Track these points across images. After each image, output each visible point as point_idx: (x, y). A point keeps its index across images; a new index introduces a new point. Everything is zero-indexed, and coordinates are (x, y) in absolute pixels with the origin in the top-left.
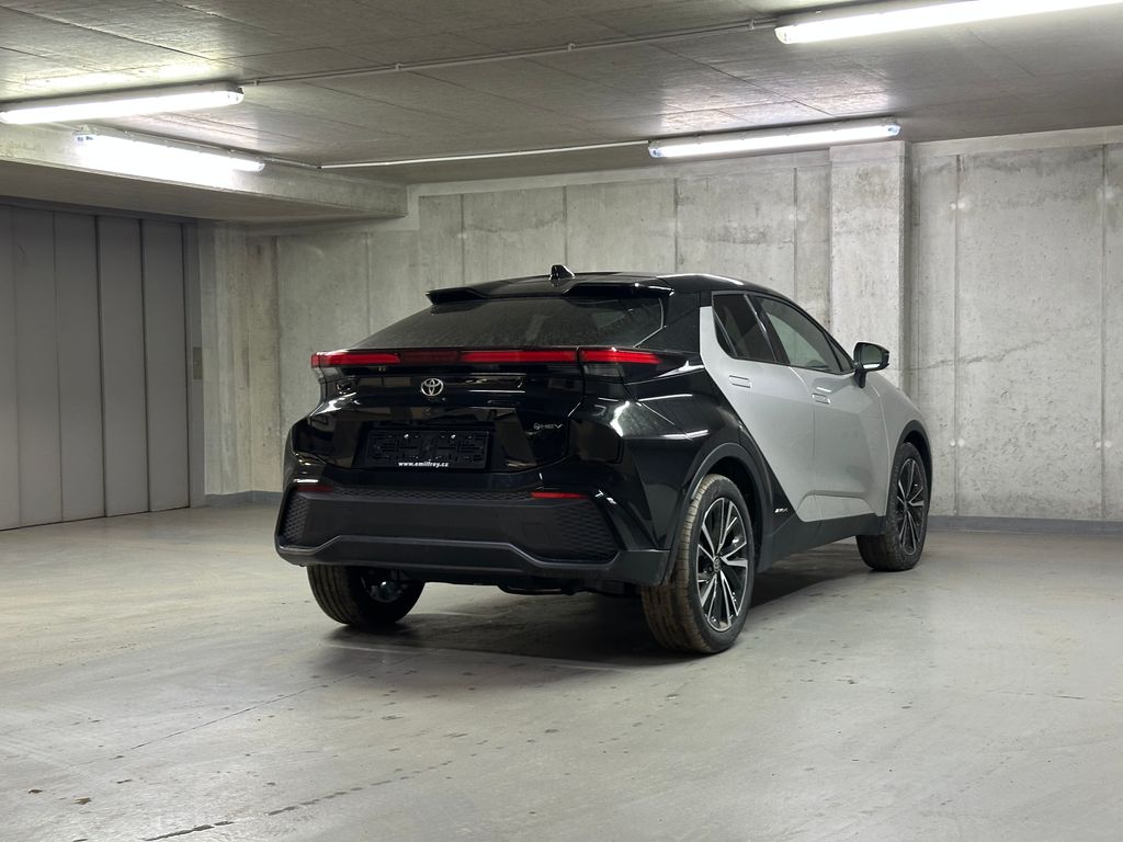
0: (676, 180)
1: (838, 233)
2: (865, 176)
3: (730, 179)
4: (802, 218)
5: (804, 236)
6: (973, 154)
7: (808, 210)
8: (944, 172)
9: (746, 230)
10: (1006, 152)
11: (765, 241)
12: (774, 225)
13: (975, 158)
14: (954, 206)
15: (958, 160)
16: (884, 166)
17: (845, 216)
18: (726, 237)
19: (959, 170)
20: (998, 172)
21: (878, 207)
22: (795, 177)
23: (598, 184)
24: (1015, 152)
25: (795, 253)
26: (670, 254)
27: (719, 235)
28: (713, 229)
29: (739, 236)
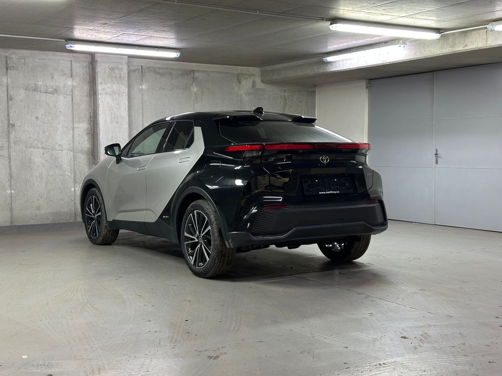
0: (6, 57)
1: (101, 94)
2: (112, 69)
3: (37, 60)
4: (75, 84)
5: (76, 92)
6: (148, 66)
7: (78, 80)
8: (137, 72)
9: (47, 87)
10: (160, 67)
11: (57, 93)
12: (61, 85)
13: (148, 68)
14: (141, 87)
15: (142, 68)
16: (120, 66)
17: (104, 86)
18: (36, 89)
19: (142, 72)
20: (157, 75)
21: (118, 84)
22: (71, 64)
24: (163, 68)
25: (72, 100)
26: (4, 95)
27: (32, 88)
28: (29, 84)
29: (43, 89)
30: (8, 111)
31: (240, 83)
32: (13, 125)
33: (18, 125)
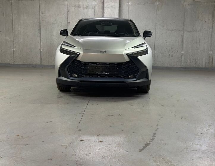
4: (96, 4)
5: (97, 7)
9: (84, 5)
11: (88, 8)
12: (90, 4)
14: (128, 4)
17: (107, 4)
18: (79, 7)
25: (95, 11)
26: (66, 10)
28: (76, 5)
29: (82, 6)
30: (67, 16)
32: (69, 23)
33: (71, 23)
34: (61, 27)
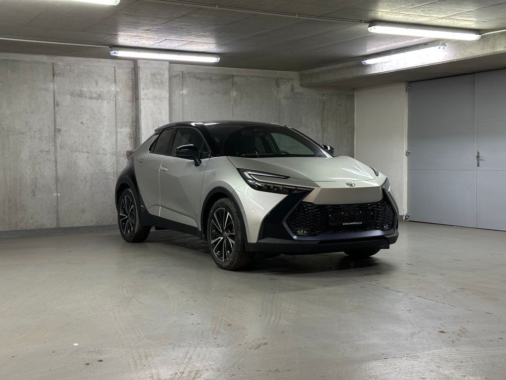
0: (53, 64)
1: (143, 99)
2: (154, 75)
3: (83, 67)
4: (118, 89)
5: (119, 98)
6: (188, 71)
7: (121, 86)
8: (178, 77)
9: (91, 93)
11: (101, 99)
12: (105, 91)
13: (189, 73)
14: (181, 92)
16: (162, 72)
17: (146, 91)
18: (81, 95)
19: (183, 77)
20: (197, 80)
21: (160, 89)
22: (115, 70)
23: (7, 60)
24: (203, 73)
25: (116, 105)
26: (51, 101)
27: (77, 93)
28: (74, 90)
29: (87, 95)
30: (55, 116)
31: (278, 87)
32: (60, 130)
33: (64, 130)
34: (40, 139)
